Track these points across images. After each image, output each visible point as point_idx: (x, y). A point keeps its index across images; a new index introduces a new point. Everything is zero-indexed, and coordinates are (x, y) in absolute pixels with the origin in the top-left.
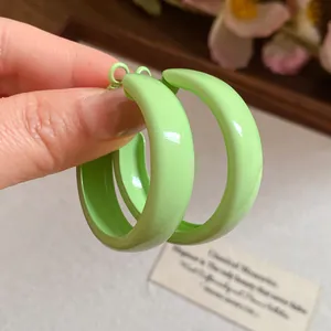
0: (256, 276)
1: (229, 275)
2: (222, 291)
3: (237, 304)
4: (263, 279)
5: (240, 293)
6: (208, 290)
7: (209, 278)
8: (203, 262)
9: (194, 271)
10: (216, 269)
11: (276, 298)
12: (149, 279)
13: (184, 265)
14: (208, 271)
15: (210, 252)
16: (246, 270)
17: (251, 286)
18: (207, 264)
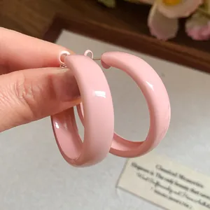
0: (189, 181)
1: (171, 182)
2: (166, 192)
3: (177, 201)
4: (194, 183)
5: (179, 194)
6: (156, 192)
7: (157, 184)
8: (152, 174)
9: (146, 179)
10: (161, 177)
11: (203, 196)
12: (117, 187)
13: (140, 175)
14: (156, 179)
15: (157, 166)
16: (182, 177)
17: (186, 188)
18: (155, 175)
